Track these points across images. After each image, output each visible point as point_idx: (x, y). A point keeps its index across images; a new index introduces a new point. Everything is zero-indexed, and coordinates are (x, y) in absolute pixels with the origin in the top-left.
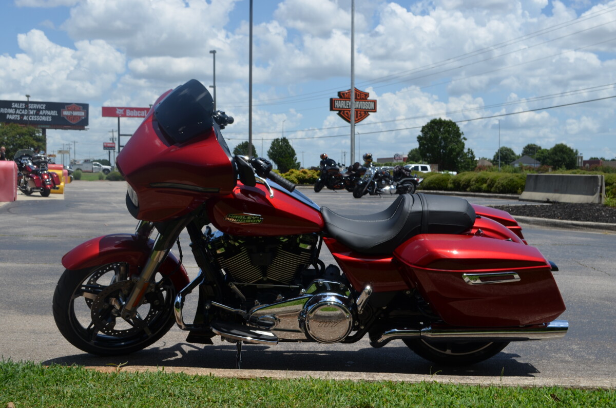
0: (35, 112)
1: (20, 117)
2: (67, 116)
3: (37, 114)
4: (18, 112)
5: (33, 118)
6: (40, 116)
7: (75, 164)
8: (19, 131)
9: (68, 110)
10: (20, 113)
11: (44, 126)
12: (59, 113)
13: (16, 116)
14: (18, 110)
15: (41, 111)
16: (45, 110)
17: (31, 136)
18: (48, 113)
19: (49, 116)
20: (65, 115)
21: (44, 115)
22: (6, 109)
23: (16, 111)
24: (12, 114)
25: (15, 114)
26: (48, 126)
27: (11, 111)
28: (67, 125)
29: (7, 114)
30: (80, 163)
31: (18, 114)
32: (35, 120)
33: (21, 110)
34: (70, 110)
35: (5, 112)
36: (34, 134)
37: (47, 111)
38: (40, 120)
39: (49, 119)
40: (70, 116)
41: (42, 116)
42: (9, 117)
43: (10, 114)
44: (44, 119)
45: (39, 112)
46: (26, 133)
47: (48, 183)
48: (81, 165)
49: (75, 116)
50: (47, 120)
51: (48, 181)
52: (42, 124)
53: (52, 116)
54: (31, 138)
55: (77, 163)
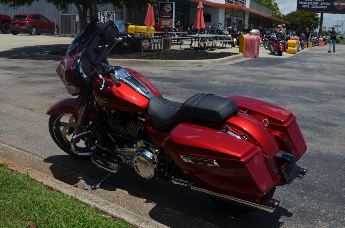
0: (318, 3)
1: (309, 6)
2: (336, 5)
3: (319, 5)
4: (308, 3)
5: (316, 7)
6: (320, 5)
7: (339, 34)
8: (306, 14)
9: (337, 2)
10: (310, 4)
11: (322, 12)
12: (332, 4)
13: (307, 6)
14: (308, 2)
15: (321, 3)
16: (324, 2)
17: (312, 17)
18: (326, 4)
19: (326, 5)
20: (335, 5)
21: (323, 5)
22: (302, 2)
23: (307, 3)
24: (305, 5)
25: (307, 5)
26: (325, 12)
27: (305, 3)
28: (336, 11)
29: (302, 4)
30: (343, 33)
31: (308, 5)
32: (318, 8)
33: (310, 2)
34: (338, 2)
35: (301, 4)
36: (314, 16)
37: (325, 3)
38: (321, 8)
39: (326, 7)
40: (338, 6)
41: (322, 5)
42: (303, 6)
43: (304, 5)
44: (322, 7)
45: (320, 3)
46: (310, 16)
47: (281, 48)
48: (343, 34)
49: (341, 6)
50: (324, 8)
51: (281, 47)
52: (321, 10)
53: (327, 5)
54: (312, 19)
55: (340, 33)
